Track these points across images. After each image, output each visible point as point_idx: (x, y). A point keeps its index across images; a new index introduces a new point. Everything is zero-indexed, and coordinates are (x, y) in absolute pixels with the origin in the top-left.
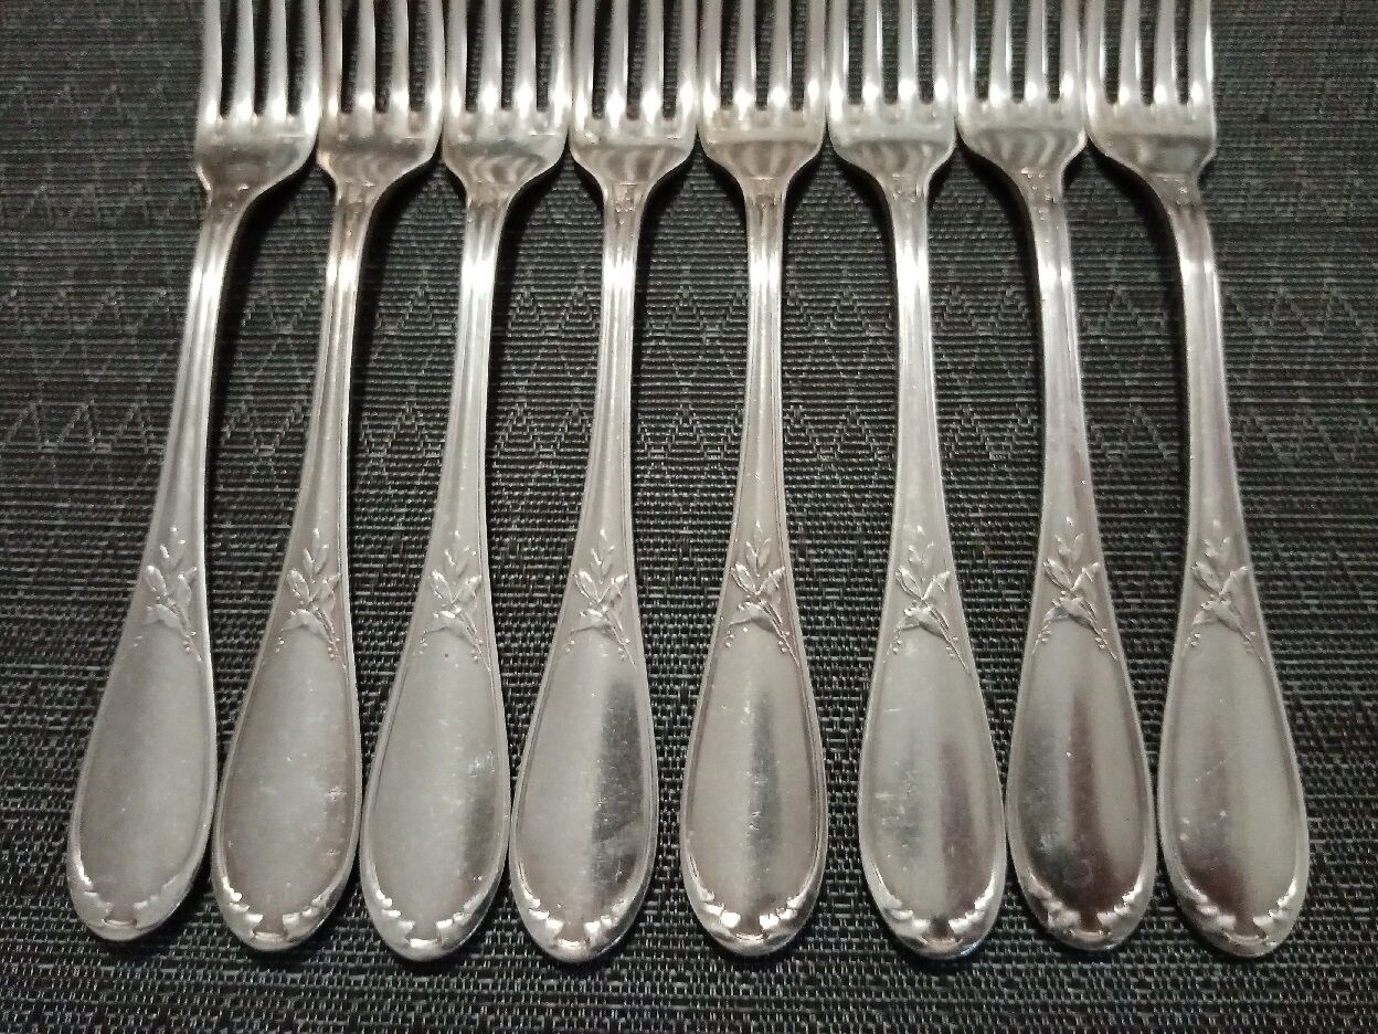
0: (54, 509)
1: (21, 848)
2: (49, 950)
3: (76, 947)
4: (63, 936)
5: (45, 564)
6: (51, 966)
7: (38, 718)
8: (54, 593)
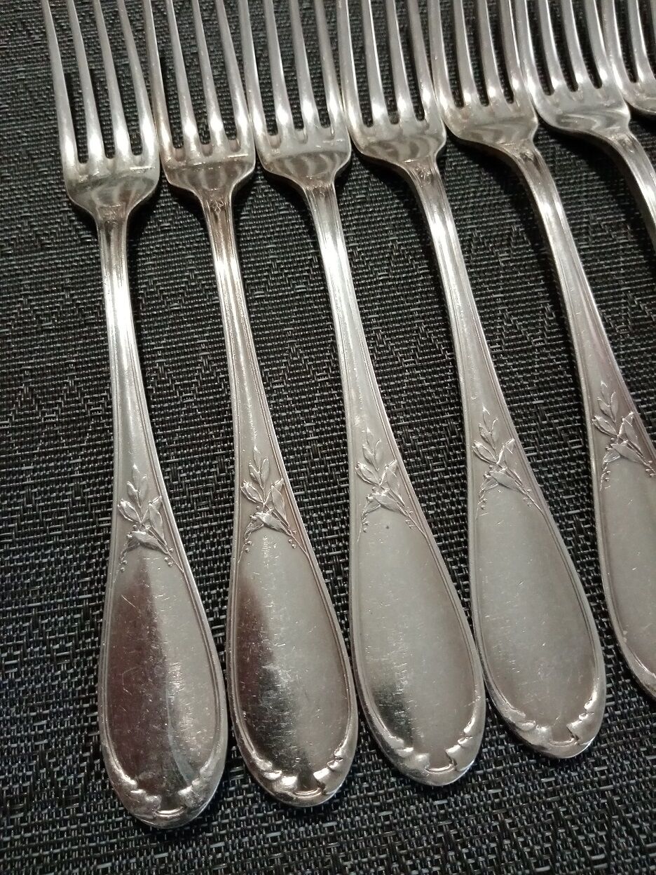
0: (21, 472)
1: (56, 765)
2: (103, 851)
3: (126, 843)
4: (114, 835)
5: (23, 519)
6: (109, 865)
7: (45, 648)
8: (35, 541)
